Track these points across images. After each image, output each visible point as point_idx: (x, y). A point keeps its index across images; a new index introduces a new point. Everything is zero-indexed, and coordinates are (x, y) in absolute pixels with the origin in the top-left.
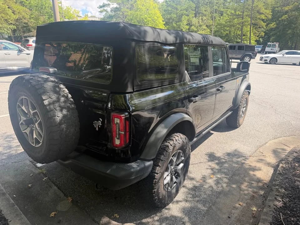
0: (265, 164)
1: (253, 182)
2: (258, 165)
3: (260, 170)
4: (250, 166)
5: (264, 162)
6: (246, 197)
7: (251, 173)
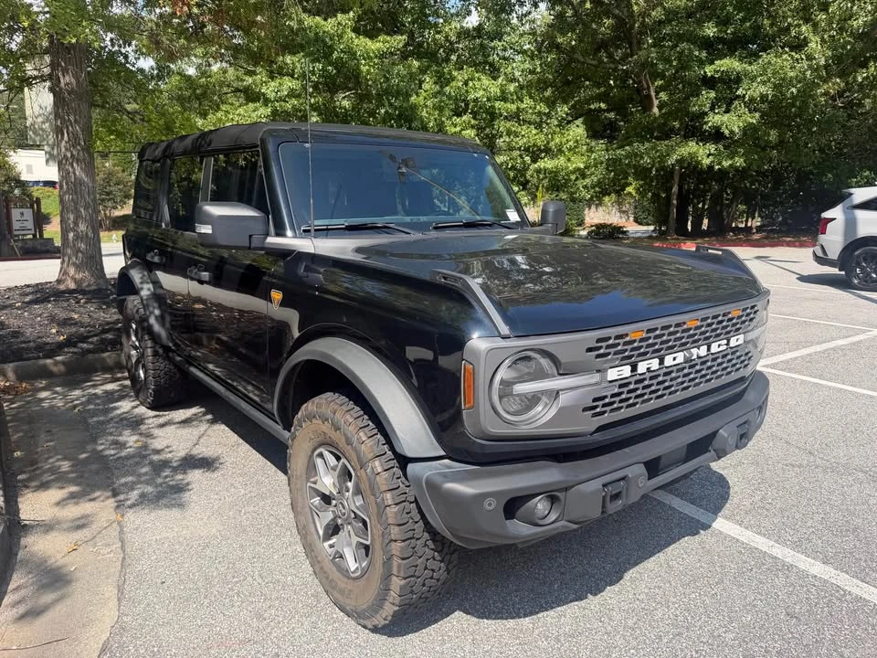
0: (58, 522)
1: (52, 477)
2: (73, 511)
3: (58, 504)
4: (94, 500)
5: (65, 526)
6: (46, 456)
7: (74, 489)
